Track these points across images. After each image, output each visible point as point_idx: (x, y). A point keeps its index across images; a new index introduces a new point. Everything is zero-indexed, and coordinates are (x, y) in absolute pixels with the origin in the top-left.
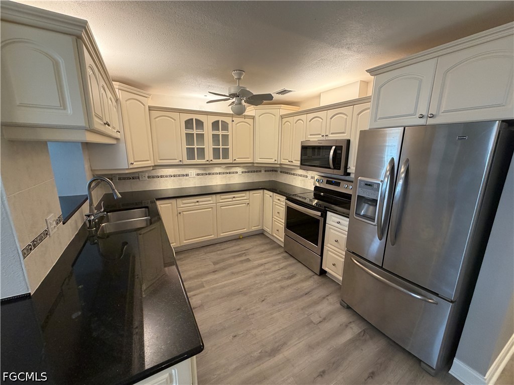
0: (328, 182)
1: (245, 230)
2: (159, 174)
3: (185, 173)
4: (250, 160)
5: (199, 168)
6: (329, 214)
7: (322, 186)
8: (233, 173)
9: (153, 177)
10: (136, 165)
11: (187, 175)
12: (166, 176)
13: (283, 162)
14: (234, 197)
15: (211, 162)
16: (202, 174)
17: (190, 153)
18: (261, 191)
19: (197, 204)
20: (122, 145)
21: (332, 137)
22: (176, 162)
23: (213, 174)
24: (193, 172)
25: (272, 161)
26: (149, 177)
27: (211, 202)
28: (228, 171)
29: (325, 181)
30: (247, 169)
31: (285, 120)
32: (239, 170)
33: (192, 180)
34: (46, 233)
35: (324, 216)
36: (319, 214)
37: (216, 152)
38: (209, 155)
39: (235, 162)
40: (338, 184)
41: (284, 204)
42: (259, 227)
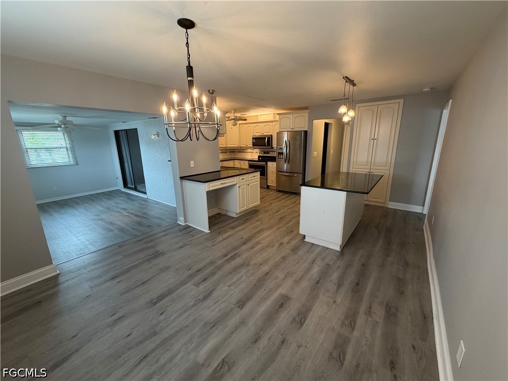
0: (264, 153)
4: (225, 146)
6: (268, 163)
7: (262, 155)
13: (242, 146)
18: (233, 161)
21: (265, 134)
25: (236, 146)
29: (263, 152)
31: (241, 126)
35: (266, 164)
36: (265, 163)
40: (269, 153)
41: (247, 164)
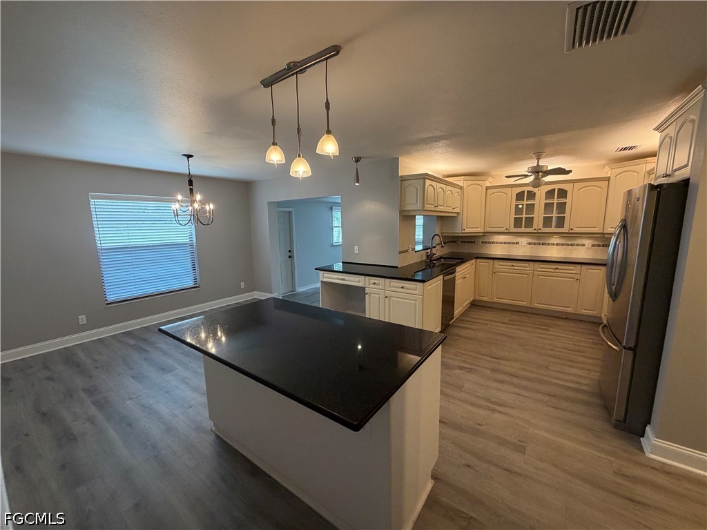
1: (569, 310)
2: (491, 241)
3: (515, 241)
5: (528, 237)
8: (578, 245)
9: (486, 243)
10: (467, 230)
11: (517, 243)
12: (497, 243)
14: (557, 268)
15: (540, 231)
16: (535, 244)
17: (518, 222)
19: (512, 267)
20: (460, 217)
22: (503, 230)
23: (548, 244)
24: (524, 241)
26: (483, 242)
27: (528, 269)
28: (570, 243)
30: (602, 241)
32: (588, 242)
33: (523, 248)
34: (407, 251)
37: (547, 222)
38: (538, 224)
39: (572, 231)
42: (595, 313)
